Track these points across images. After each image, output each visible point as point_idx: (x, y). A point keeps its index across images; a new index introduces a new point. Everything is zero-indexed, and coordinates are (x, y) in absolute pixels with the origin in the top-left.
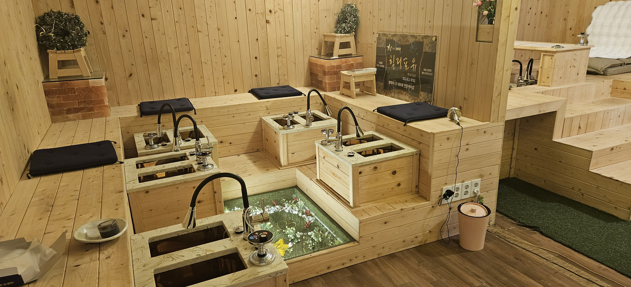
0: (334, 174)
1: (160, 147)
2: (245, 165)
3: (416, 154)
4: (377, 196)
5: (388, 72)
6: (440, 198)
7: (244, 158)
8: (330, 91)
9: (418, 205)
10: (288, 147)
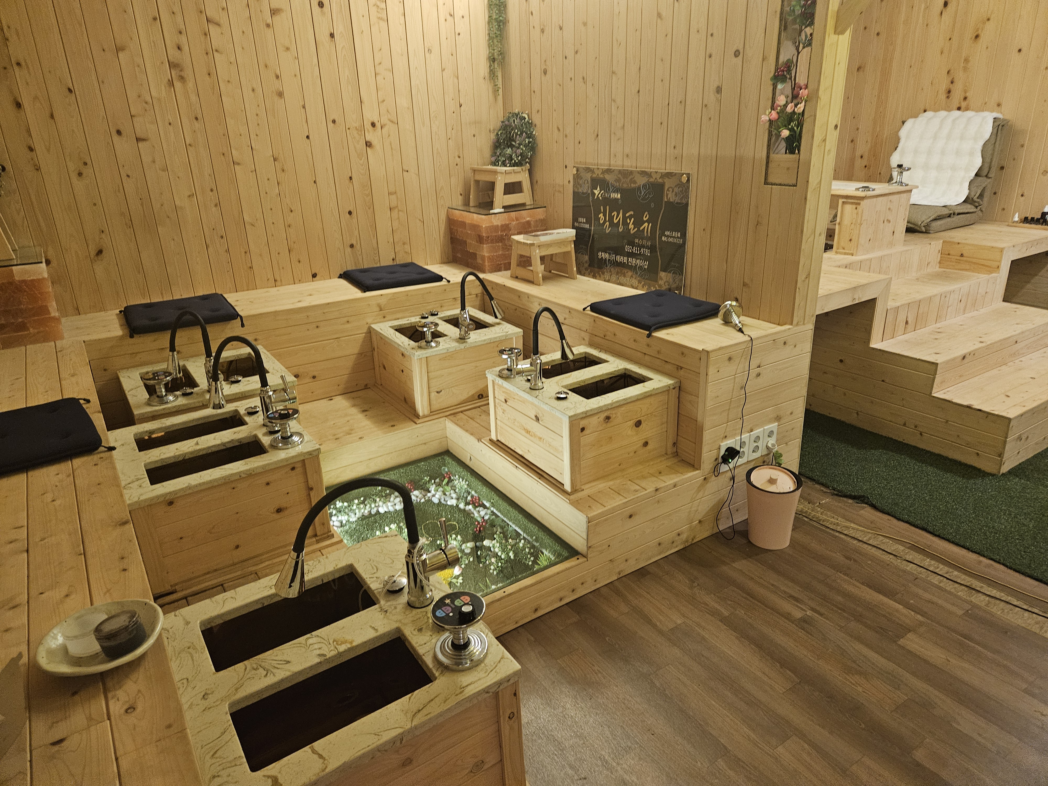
0: (528, 432)
1: (180, 399)
2: (347, 419)
3: (674, 388)
4: (612, 467)
5: (596, 236)
6: (717, 462)
7: (341, 403)
8: (492, 272)
9: (681, 478)
10: (430, 382)
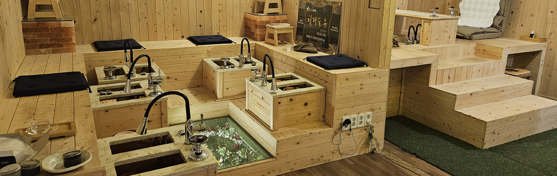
0: (259, 105)
1: (117, 78)
3: (323, 91)
4: (293, 122)
5: (306, 28)
6: (341, 125)
8: (260, 41)
9: (323, 130)
10: (224, 84)
